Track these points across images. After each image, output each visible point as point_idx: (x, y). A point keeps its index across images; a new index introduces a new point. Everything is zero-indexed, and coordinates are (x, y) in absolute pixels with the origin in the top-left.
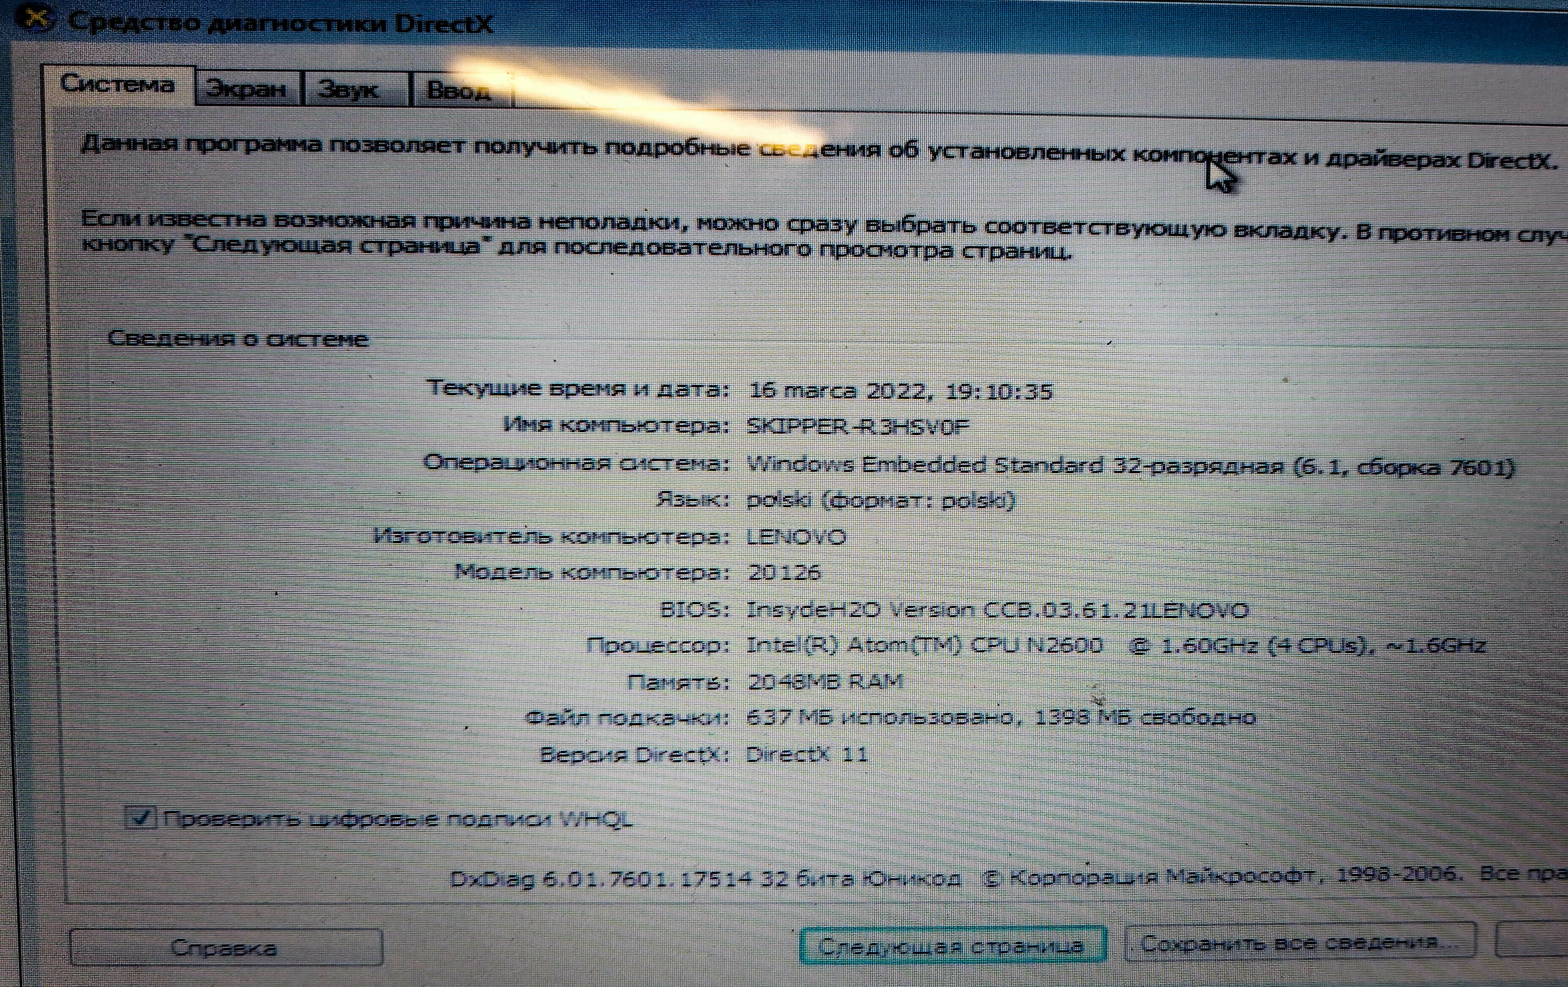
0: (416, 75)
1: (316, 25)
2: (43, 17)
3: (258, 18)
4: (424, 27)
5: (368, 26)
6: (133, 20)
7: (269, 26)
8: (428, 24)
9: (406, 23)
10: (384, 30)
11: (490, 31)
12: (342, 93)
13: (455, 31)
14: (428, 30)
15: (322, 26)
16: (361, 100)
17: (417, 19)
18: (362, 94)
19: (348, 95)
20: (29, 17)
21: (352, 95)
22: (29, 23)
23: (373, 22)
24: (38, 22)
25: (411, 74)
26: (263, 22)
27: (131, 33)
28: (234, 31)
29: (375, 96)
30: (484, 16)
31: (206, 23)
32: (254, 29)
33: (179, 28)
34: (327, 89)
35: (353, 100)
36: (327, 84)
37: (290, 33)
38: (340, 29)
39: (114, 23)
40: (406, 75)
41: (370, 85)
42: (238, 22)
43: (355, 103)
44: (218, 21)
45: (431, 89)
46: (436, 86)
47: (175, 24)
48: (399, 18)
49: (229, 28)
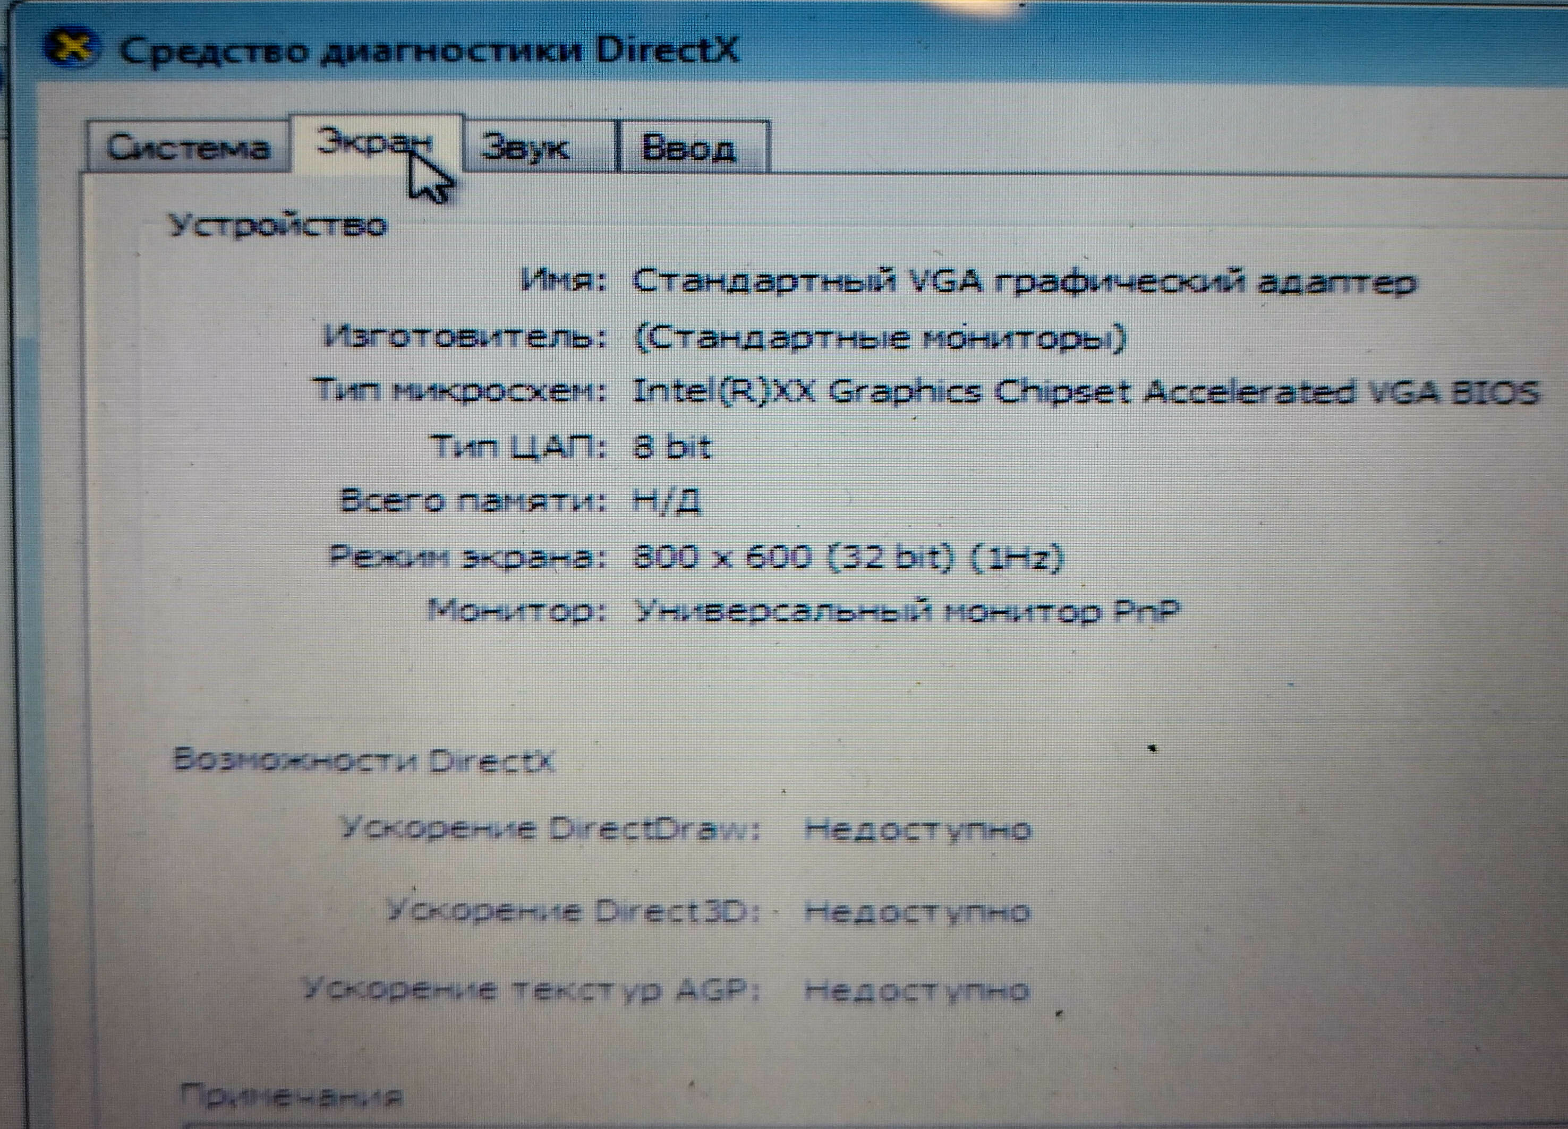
0: (625, 127)
1: (479, 53)
2: (85, 47)
3: (392, 43)
4: (637, 53)
5: (555, 52)
6: (211, 48)
7: (409, 54)
8: (644, 48)
9: (610, 49)
10: (578, 58)
11: (735, 59)
12: (516, 153)
13: (685, 60)
14: (643, 58)
15: (487, 53)
16: (545, 161)
17: (626, 42)
18: (545, 153)
19: (525, 154)
20: (61, 46)
21: (531, 156)
22: (63, 55)
23: (563, 47)
24: (75, 55)
25: (618, 124)
26: (400, 47)
27: (209, 67)
28: (359, 63)
29: (566, 157)
30: (727, 38)
31: (318, 52)
32: (388, 59)
33: (278, 60)
34: (494, 146)
35: (532, 163)
36: (494, 140)
37: (441, 63)
38: (514, 57)
39: (184, 53)
40: (611, 126)
41: (556, 142)
42: (364, 49)
43: (535, 167)
44: (335, 47)
45: (647, 147)
46: (654, 141)
47: (272, 53)
48: (601, 39)
49: (351, 58)
